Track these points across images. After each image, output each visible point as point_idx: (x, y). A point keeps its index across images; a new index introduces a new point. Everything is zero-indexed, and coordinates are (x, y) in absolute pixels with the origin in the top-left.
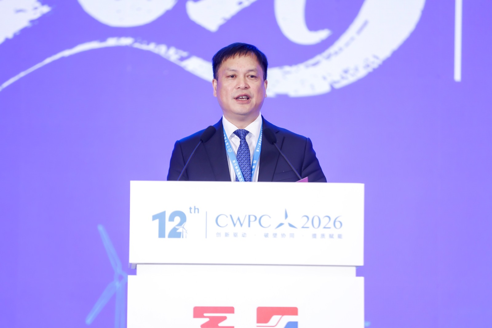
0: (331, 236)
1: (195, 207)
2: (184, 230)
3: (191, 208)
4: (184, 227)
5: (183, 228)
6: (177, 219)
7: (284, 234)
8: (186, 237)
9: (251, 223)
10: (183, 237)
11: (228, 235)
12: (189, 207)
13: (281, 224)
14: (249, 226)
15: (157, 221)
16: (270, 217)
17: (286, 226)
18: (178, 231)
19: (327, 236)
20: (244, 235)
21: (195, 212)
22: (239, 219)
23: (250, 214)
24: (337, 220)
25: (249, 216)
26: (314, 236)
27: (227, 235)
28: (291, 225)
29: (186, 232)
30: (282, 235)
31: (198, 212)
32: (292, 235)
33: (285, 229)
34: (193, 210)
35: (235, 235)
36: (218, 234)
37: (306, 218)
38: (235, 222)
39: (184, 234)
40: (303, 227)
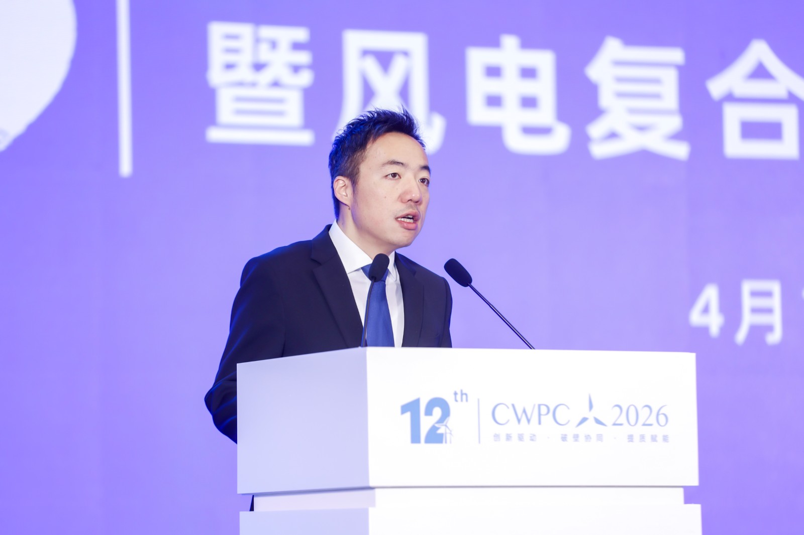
0: (654, 438)
1: (462, 391)
2: (448, 431)
3: (456, 394)
4: (448, 425)
5: (446, 426)
6: (437, 412)
7: (589, 436)
8: (451, 442)
9: (542, 417)
10: (446, 442)
11: (511, 437)
12: (453, 392)
13: (584, 420)
14: (540, 423)
15: (408, 415)
16: (568, 408)
17: (591, 422)
18: (439, 431)
19: (648, 438)
20: (533, 438)
21: (462, 400)
22: (524, 411)
23: (540, 403)
24: (661, 412)
25: (539, 406)
26: (631, 438)
27: (509, 437)
28: (598, 422)
29: (451, 434)
30: (586, 436)
31: (467, 400)
32: (600, 437)
33: (590, 427)
34: (459, 397)
35: (521, 437)
36: (497, 437)
37: (617, 409)
38: (519, 416)
39: (448, 436)
40: (614, 424)
